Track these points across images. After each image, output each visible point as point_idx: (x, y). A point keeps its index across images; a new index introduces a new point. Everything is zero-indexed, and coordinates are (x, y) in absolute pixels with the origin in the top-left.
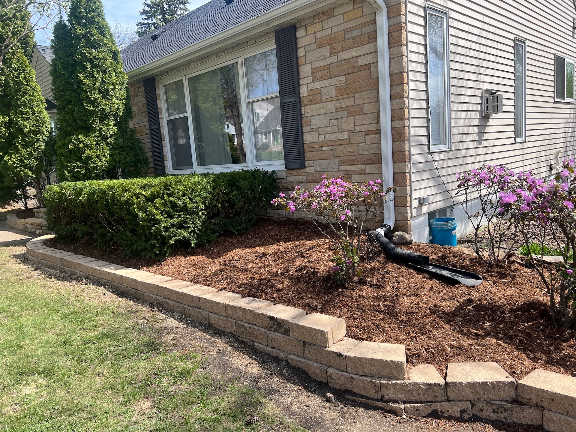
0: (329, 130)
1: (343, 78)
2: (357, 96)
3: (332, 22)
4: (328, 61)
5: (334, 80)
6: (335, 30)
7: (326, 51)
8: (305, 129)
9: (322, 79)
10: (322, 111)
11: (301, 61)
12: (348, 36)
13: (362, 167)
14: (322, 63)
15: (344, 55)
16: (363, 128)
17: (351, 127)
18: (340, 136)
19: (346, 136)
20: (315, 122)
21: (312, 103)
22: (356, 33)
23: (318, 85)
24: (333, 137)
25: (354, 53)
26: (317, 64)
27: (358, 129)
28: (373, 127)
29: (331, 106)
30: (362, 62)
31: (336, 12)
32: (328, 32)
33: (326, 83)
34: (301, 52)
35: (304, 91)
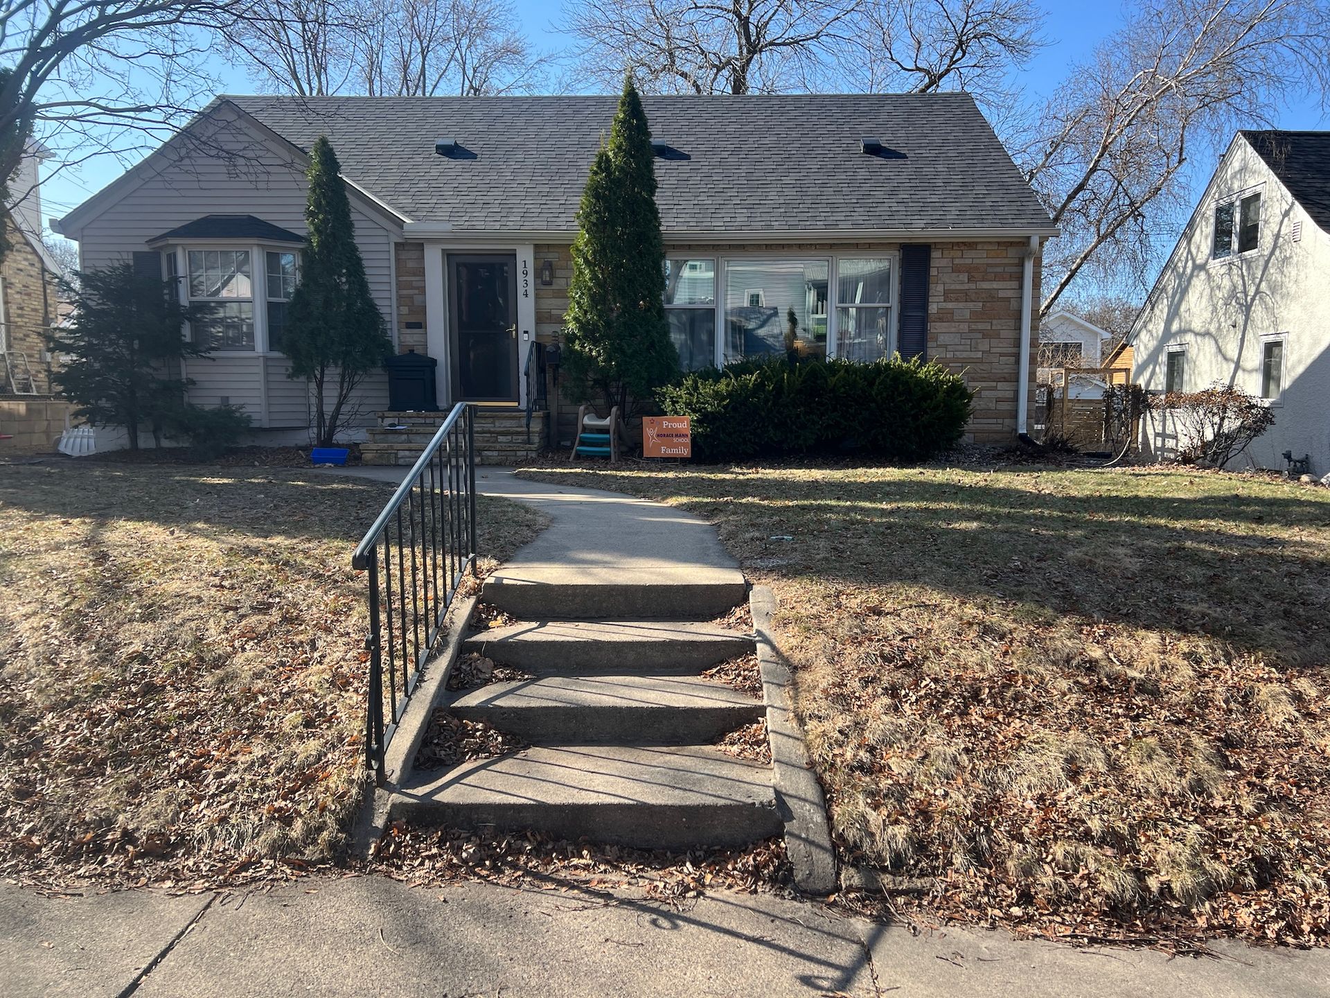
0: (961, 348)
1: (981, 304)
2: (995, 322)
3: (973, 254)
4: (966, 287)
5: (971, 305)
6: (976, 261)
7: (964, 277)
8: (930, 344)
9: (957, 300)
10: (953, 330)
11: (932, 279)
12: (990, 270)
13: (994, 384)
14: (958, 287)
15: (986, 285)
16: (999, 350)
17: (986, 348)
18: (973, 355)
19: (979, 355)
20: (942, 339)
21: (941, 320)
22: (999, 270)
23: (950, 305)
24: (965, 355)
25: (995, 285)
26: (953, 287)
27: (993, 350)
28: (1014, 350)
29: (964, 327)
30: (1001, 294)
31: (979, 247)
32: (970, 261)
33: (961, 305)
34: (933, 272)
35: (933, 308)
